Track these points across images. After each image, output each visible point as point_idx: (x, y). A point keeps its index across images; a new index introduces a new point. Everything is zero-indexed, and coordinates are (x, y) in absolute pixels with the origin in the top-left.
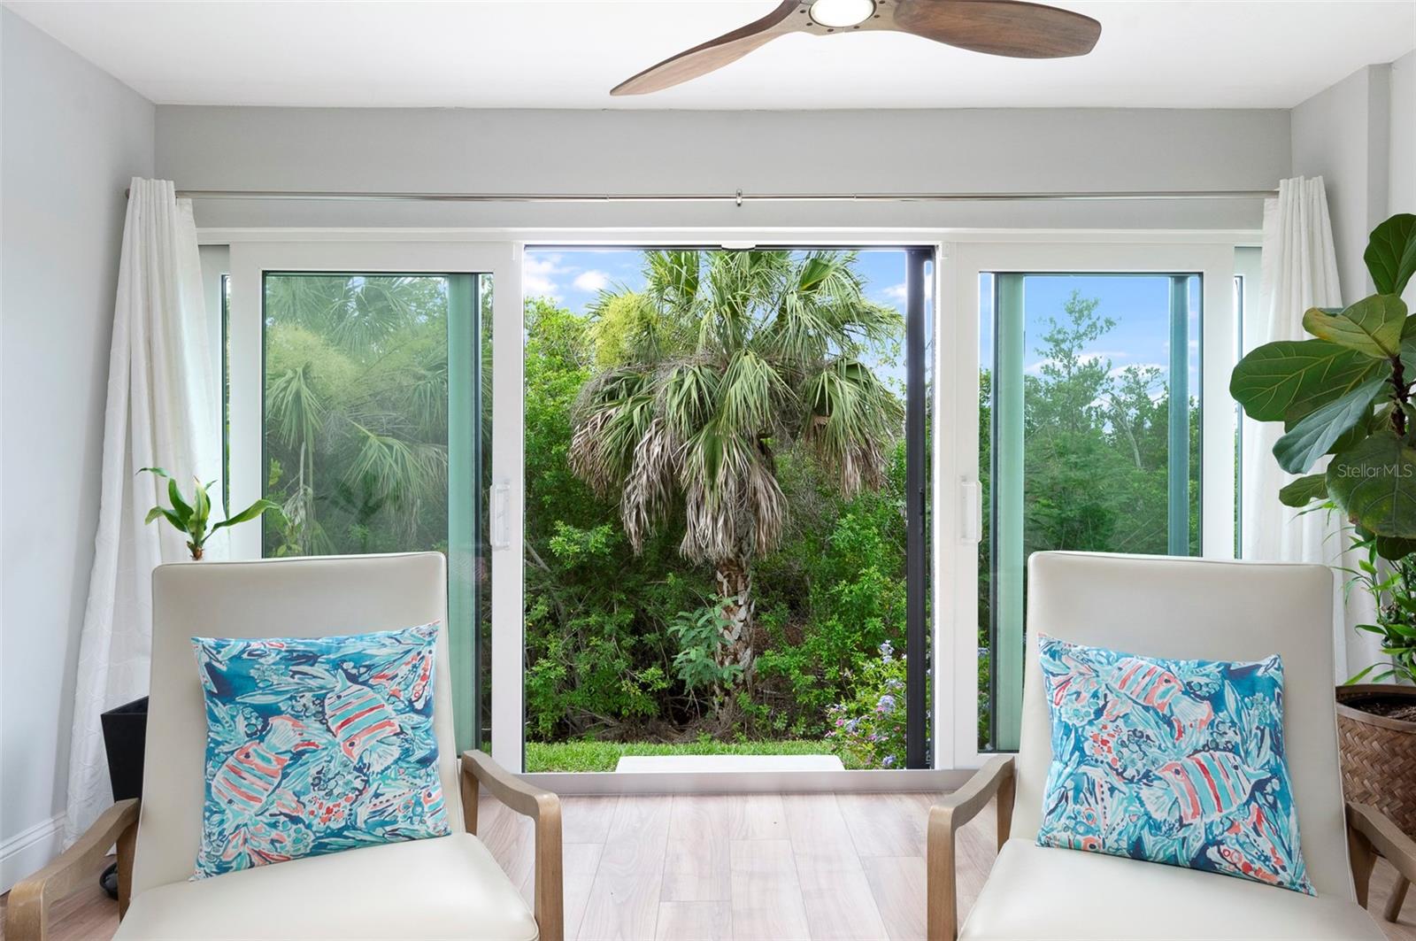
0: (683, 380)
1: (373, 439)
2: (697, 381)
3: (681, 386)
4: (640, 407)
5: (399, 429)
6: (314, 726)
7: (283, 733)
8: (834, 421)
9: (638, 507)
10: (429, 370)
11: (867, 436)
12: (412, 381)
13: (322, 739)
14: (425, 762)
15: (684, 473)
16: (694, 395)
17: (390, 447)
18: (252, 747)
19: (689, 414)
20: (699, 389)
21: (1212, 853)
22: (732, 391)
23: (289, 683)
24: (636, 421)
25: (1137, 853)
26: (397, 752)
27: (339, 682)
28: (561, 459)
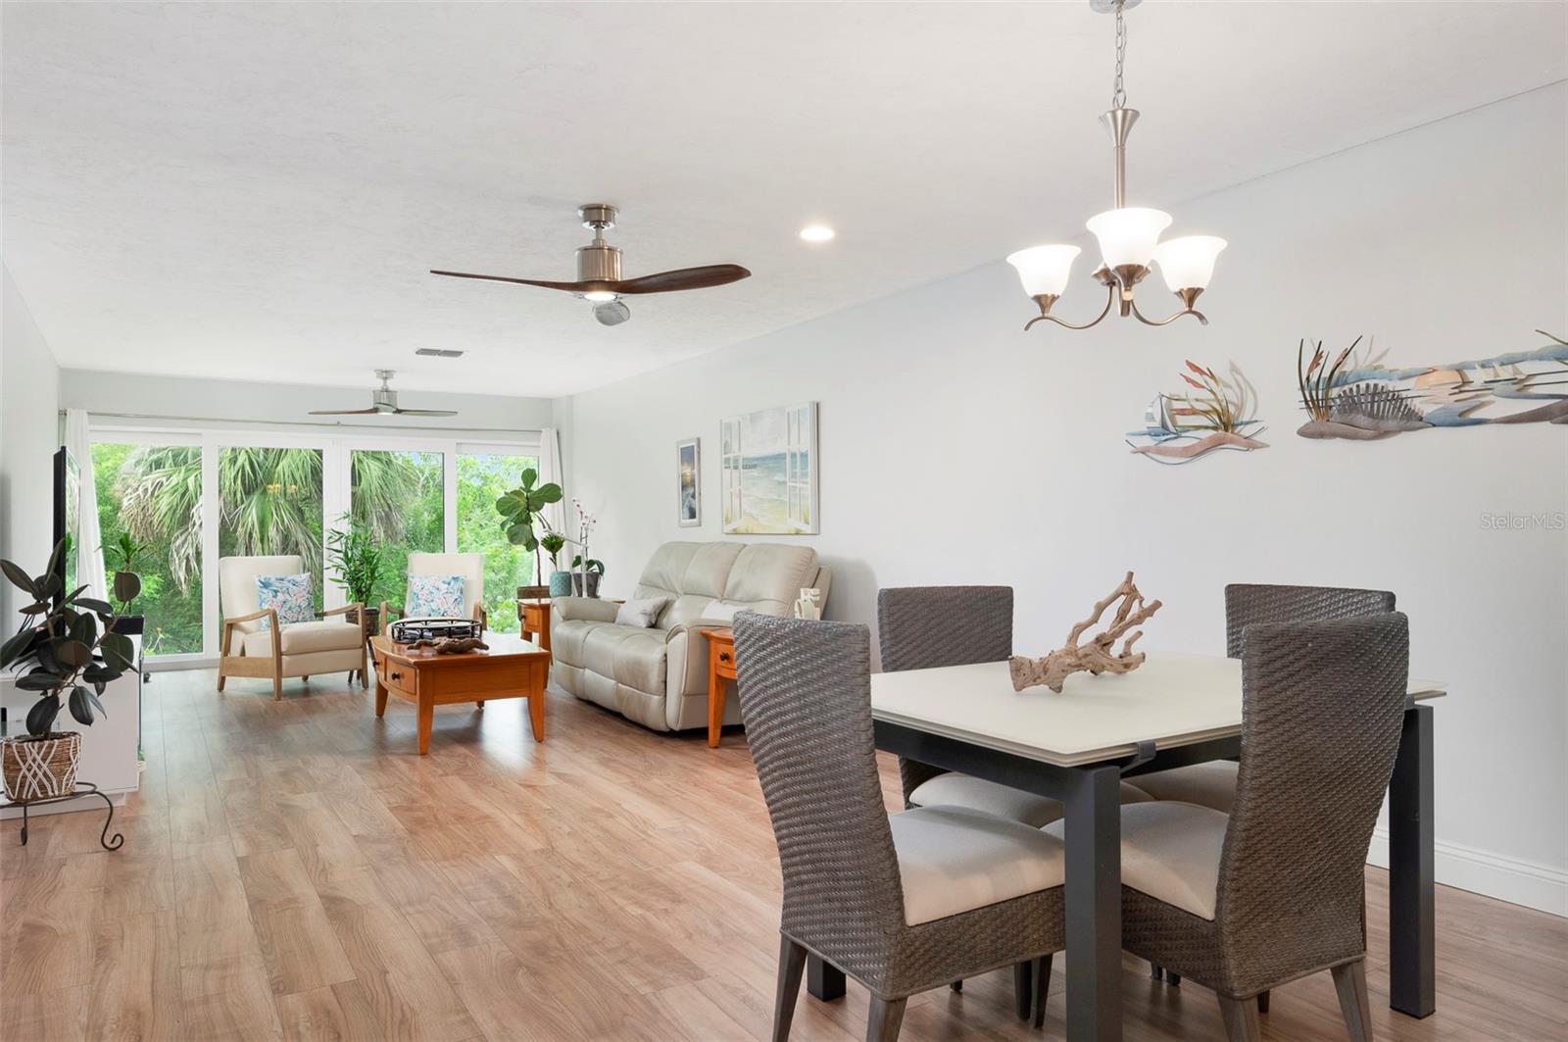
0: (236, 457)
2: (249, 457)
4: (194, 476)
8: (363, 490)
9: (187, 559)
11: (389, 502)
16: (248, 468)
23: (277, 584)
24: (191, 488)
27: (290, 585)
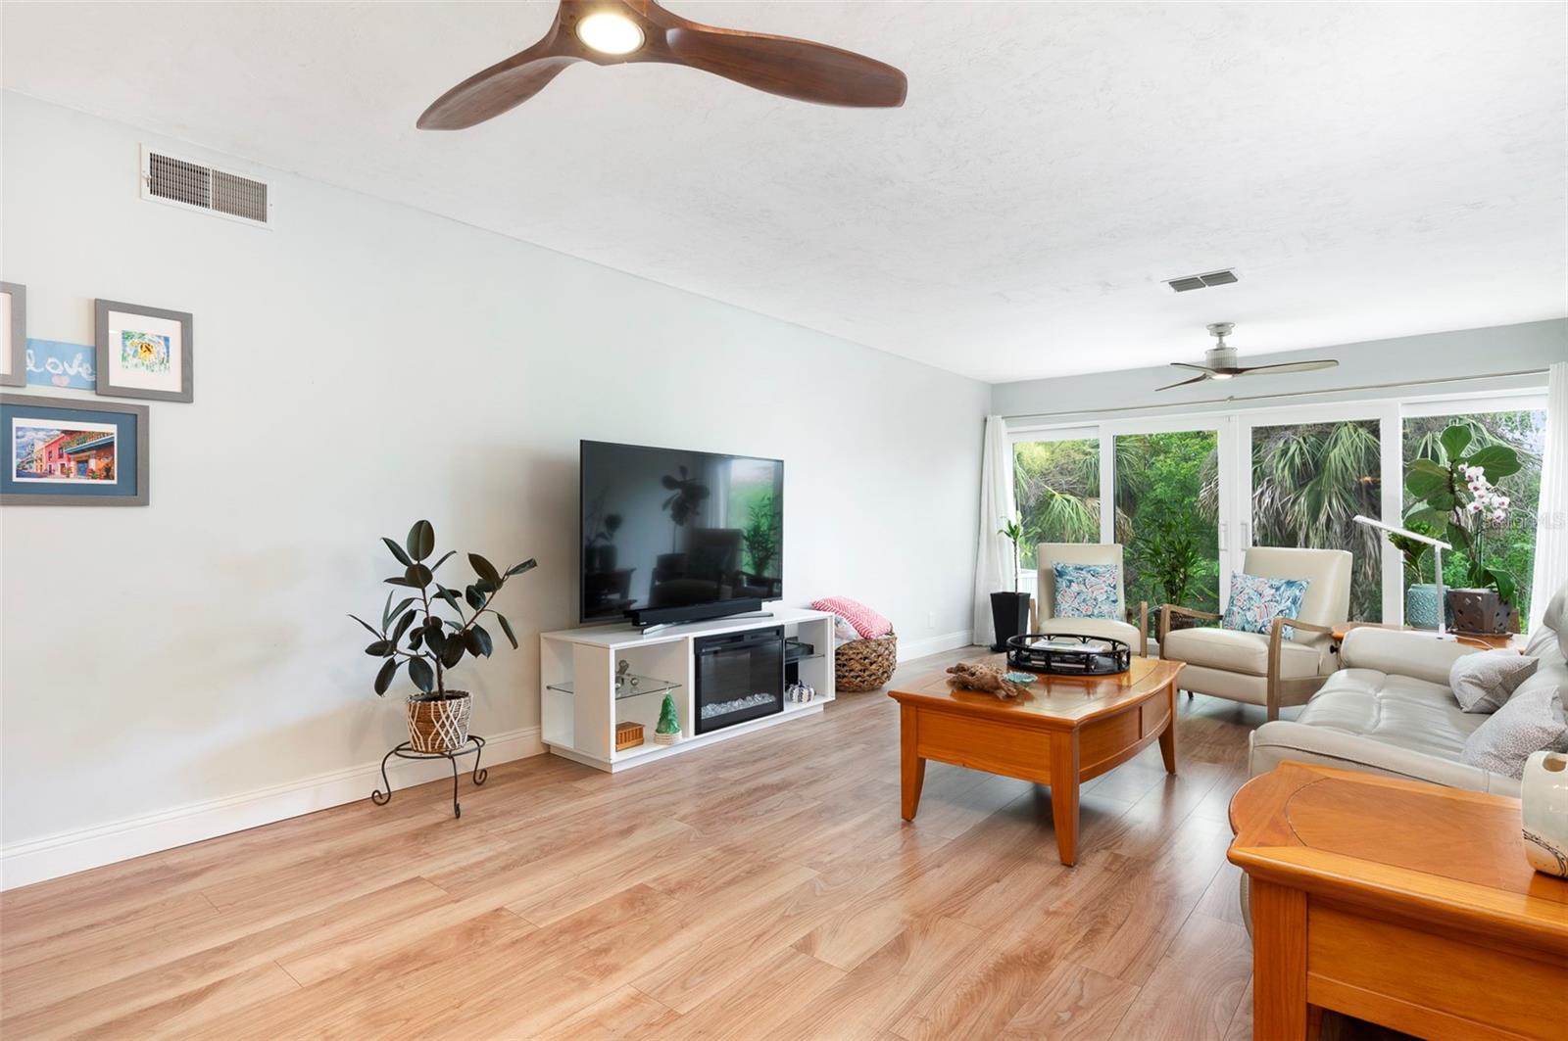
1: (1058, 496)
2: (1301, 449)
3: (1287, 453)
5: (1073, 488)
6: (1083, 587)
7: (1075, 587)
10: (1092, 448)
12: (1082, 457)
13: (1085, 590)
14: (1114, 602)
15: (1289, 518)
16: (1297, 460)
17: (1069, 501)
18: (1067, 589)
19: (1293, 475)
20: (1302, 453)
21: (1263, 629)
22: (1332, 455)
25: (1243, 629)
26: (1105, 597)
27: (1089, 576)
28: (1192, 506)
